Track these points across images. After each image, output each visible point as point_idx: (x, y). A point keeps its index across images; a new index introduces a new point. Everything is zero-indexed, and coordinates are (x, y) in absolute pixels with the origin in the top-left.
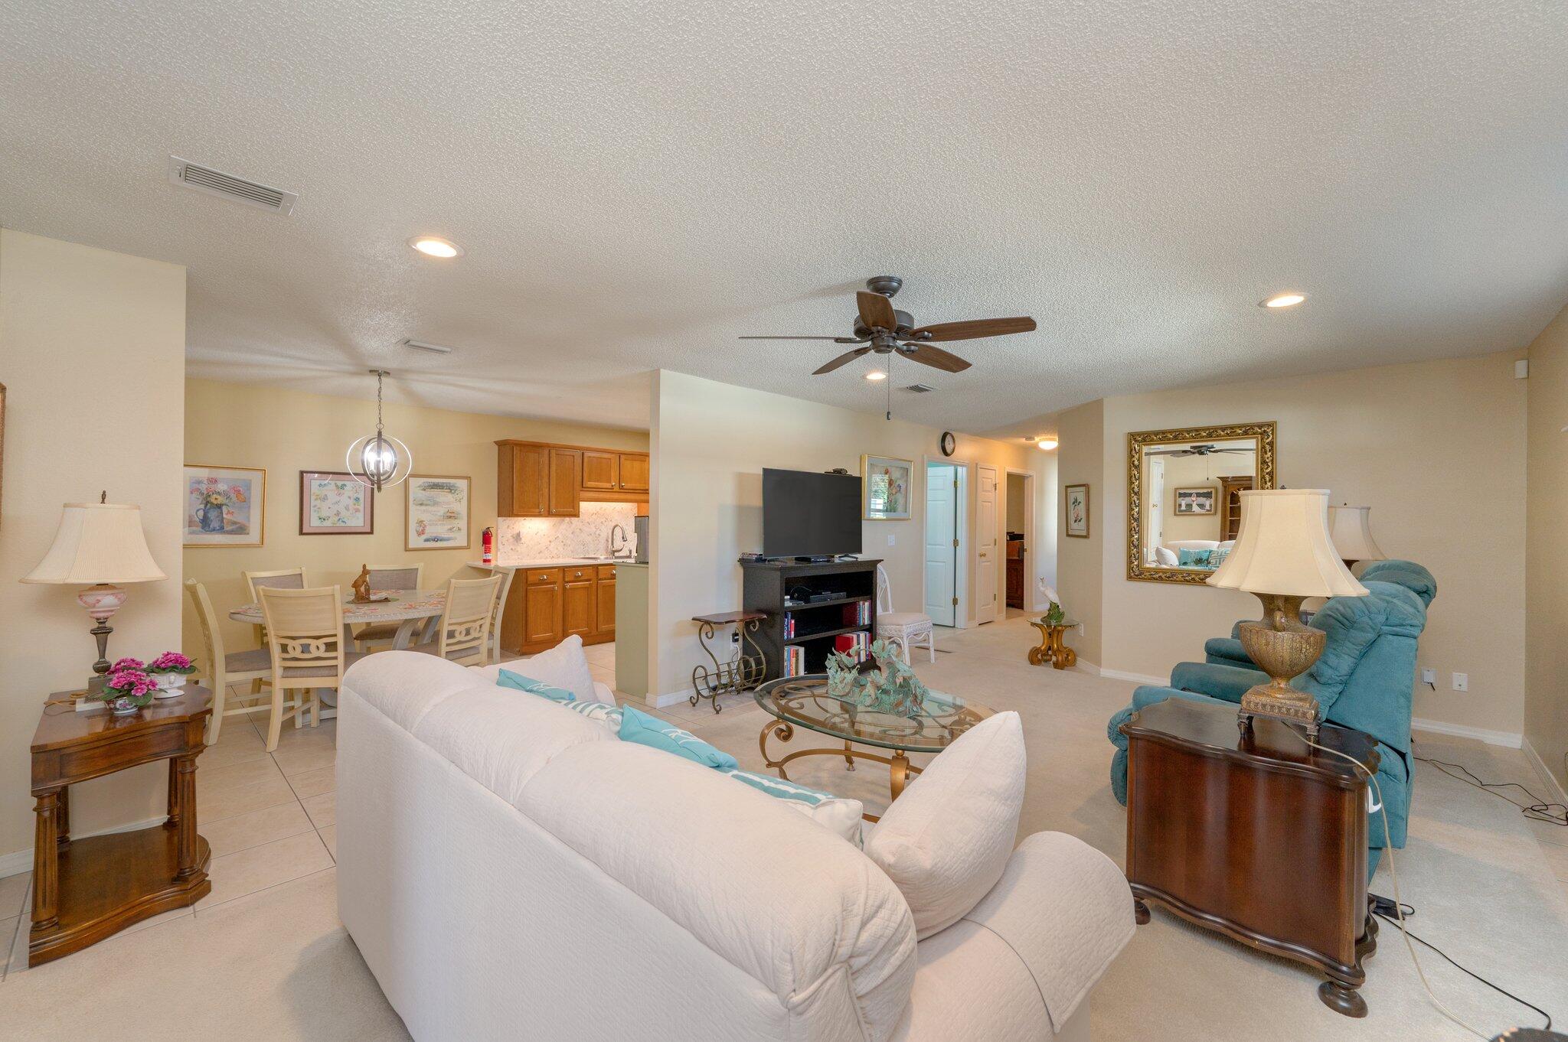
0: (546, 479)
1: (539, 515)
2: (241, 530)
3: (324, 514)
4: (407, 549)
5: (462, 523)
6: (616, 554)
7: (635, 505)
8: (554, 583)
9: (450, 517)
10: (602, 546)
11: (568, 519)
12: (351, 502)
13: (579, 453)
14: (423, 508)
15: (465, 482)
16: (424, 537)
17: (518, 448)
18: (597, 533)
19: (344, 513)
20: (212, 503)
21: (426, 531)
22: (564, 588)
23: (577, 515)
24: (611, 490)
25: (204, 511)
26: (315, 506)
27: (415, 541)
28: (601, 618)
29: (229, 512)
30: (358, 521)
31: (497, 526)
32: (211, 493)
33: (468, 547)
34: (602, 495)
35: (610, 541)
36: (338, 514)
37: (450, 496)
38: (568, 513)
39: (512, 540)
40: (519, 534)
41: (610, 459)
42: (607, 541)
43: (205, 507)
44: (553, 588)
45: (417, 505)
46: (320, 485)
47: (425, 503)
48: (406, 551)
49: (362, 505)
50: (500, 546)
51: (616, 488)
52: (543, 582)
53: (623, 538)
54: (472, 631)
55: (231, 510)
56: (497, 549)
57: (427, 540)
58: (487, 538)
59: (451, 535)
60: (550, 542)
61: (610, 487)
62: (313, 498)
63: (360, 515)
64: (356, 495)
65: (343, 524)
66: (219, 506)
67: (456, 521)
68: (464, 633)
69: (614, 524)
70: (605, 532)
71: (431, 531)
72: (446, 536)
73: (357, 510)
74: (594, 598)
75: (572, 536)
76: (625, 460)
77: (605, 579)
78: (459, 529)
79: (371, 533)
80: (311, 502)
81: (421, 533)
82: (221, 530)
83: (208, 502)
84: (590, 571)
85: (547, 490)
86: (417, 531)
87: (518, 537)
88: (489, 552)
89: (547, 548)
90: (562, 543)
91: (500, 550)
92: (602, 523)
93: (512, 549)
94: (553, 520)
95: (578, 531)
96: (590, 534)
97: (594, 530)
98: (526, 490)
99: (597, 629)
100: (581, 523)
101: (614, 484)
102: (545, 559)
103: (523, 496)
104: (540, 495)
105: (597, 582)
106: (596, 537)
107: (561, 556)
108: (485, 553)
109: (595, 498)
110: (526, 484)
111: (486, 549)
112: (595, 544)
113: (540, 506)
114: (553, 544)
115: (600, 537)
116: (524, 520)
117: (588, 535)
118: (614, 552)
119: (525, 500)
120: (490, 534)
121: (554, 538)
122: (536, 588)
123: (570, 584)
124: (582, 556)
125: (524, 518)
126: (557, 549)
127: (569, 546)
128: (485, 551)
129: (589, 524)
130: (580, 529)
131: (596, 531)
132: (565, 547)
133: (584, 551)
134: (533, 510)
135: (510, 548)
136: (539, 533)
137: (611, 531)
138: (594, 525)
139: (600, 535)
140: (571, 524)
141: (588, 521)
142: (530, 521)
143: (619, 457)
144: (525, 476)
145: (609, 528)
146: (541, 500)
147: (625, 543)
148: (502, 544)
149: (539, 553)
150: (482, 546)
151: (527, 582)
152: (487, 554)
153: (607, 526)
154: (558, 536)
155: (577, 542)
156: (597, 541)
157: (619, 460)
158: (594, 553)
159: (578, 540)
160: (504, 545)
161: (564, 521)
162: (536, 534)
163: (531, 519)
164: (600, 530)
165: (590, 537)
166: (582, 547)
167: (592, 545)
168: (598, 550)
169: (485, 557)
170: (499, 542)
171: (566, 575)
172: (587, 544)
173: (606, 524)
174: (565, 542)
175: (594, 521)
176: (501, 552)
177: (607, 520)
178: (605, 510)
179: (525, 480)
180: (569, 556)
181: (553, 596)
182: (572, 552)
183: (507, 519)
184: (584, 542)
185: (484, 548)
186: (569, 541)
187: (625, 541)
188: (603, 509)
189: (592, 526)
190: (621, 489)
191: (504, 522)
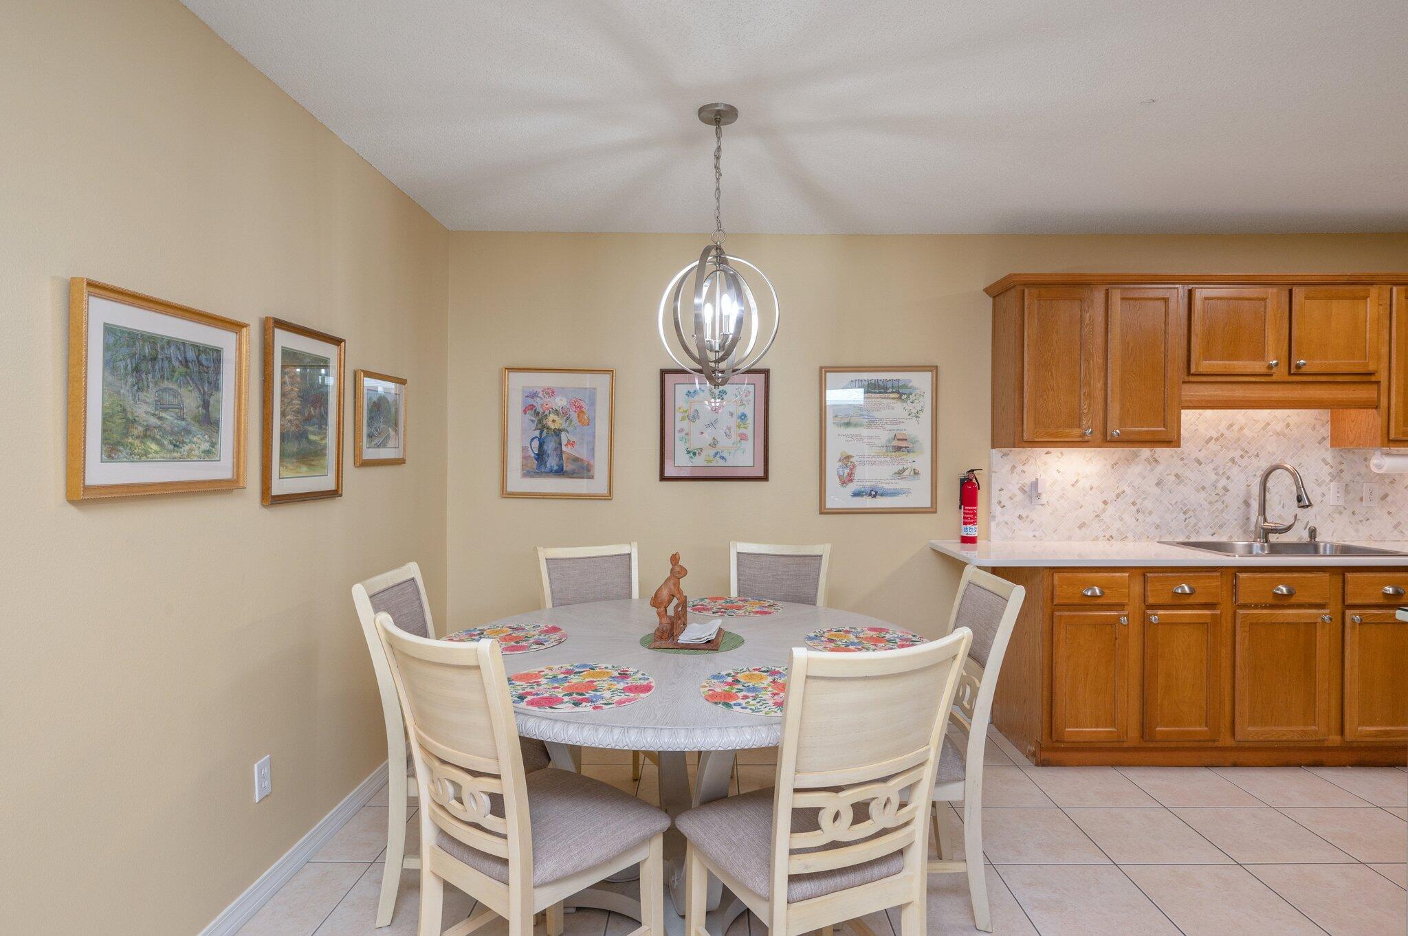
0: (1098, 359)
1: (1082, 443)
2: (583, 470)
3: (694, 446)
4: (823, 511)
5: (922, 461)
6: (1273, 538)
7: (1325, 414)
8: (1120, 606)
9: (899, 449)
10: (1233, 514)
11: (1145, 452)
12: (733, 422)
13: (1182, 290)
14: (850, 431)
15: (927, 376)
16: (852, 487)
17: (1035, 291)
18: (1220, 485)
19: (724, 443)
20: (549, 428)
21: (856, 477)
22: (1145, 620)
23: (1171, 440)
24: (1265, 378)
25: (539, 440)
26: (681, 431)
27: (838, 497)
28: (1243, 708)
29: (569, 443)
30: (745, 458)
31: (990, 467)
32: (547, 412)
33: (932, 510)
34: (1239, 392)
35: (1255, 505)
36: (714, 444)
37: (899, 406)
38: (1149, 438)
39: (1020, 496)
40: (1035, 485)
41: (1264, 299)
42: (1247, 503)
43: (541, 434)
44: (1118, 618)
45: (839, 425)
46: (689, 394)
47: (852, 420)
48: (821, 513)
49: (751, 427)
50: (997, 510)
51: (1281, 373)
52: (1092, 603)
53: (1299, 499)
54: (874, 809)
55: (572, 439)
56: (991, 516)
57: (857, 494)
58: (968, 493)
59: (901, 484)
60: (1105, 503)
61: (1264, 370)
62: (679, 416)
63: (748, 445)
64: (741, 410)
65: (721, 463)
66: (557, 433)
67: (910, 457)
68: (848, 815)
69: (1265, 465)
70: (1244, 481)
71: (866, 476)
72: (887, 487)
73: (743, 437)
74: (1225, 652)
75: (1157, 490)
76: (1307, 298)
77: (1256, 606)
78: (916, 473)
79: (765, 478)
80: (678, 423)
81: (846, 480)
82: (560, 472)
83: (544, 426)
84: (1215, 582)
85: (1100, 385)
86: (840, 476)
87: (1033, 492)
88: (974, 523)
89: (1097, 516)
90: (1134, 509)
91: (996, 518)
92: (1233, 460)
93: (1020, 517)
94: (1114, 453)
95: (1173, 478)
96: (1203, 488)
97: (1214, 477)
98: (1050, 385)
99: (1233, 734)
100: (1182, 459)
101: (1275, 362)
102: (1093, 540)
103: (1045, 400)
104: (1084, 395)
105: (1235, 613)
106: (1217, 494)
107: (1130, 535)
108: (965, 523)
109: (1221, 399)
110: (1052, 373)
111: (968, 516)
112: (1213, 512)
113: (1084, 422)
114: (1110, 509)
115: (1228, 494)
116: (1046, 453)
117: (1198, 491)
118: (1267, 532)
119: (1050, 410)
120: (974, 484)
121: (1113, 495)
122: (1074, 616)
123: (1161, 612)
124: (1182, 539)
125: (1046, 450)
126: (1121, 520)
127: (1150, 513)
128: (966, 520)
129: (1200, 464)
130: (1177, 476)
131: (1217, 481)
132: (1141, 517)
133: (1187, 526)
134: (1067, 431)
135: (1017, 514)
136: (1079, 484)
137: (1258, 480)
138: (1212, 466)
139: (1227, 491)
140: (1156, 461)
141: (1201, 456)
142: (1060, 456)
143: (1287, 292)
144: (1050, 354)
145: (1254, 473)
146: (1085, 407)
147: (1300, 512)
148: (1002, 504)
149: (1080, 527)
150: (960, 508)
151: (1052, 599)
152: (968, 526)
153: (1246, 467)
154: (1124, 492)
155: (1170, 506)
156: (1220, 503)
157: (1287, 300)
158: (1212, 531)
159: (1173, 502)
160: (1004, 506)
161: (1137, 456)
162: (1073, 485)
163: (1062, 453)
164: (1228, 478)
165: (1203, 495)
166: (1182, 517)
167: (1206, 513)
168: (1221, 527)
169: (964, 534)
170: (994, 501)
171: (1149, 588)
172: (1194, 511)
173: (1244, 462)
174: (1141, 505)
175: (1215, 455)
176: (998, 524)
177: (1250, 454)
178: (1241, 429)
179: (1050, 364)
180: (1148, 537)
181: (1116, 638)
182: (1158, 527)
183: (1010, 451)
184: (1185, 505)
185: (964, 513)
186: (1148, 504)
187: (1303, 507)
188: (1236, 428)
189: (1208, 468)
190: (1294, 374)
191: (1004, 457)
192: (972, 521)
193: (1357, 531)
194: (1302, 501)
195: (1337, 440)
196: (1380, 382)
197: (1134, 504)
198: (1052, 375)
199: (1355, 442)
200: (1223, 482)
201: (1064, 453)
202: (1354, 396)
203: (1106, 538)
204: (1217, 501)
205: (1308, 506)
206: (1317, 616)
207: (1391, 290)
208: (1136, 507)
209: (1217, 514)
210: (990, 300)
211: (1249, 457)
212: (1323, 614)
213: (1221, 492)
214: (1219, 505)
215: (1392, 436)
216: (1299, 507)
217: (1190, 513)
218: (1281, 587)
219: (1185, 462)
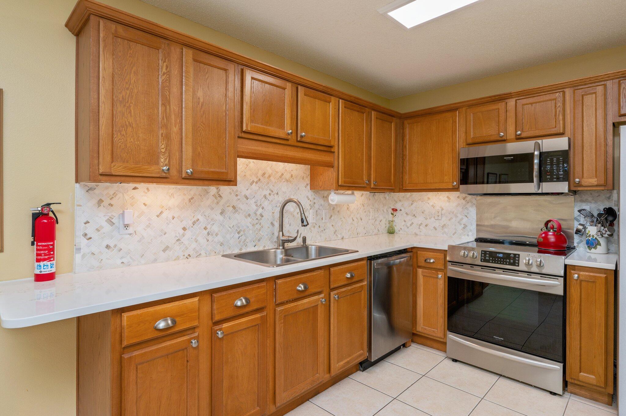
0: (174, 107)
1: (163, 179)
7: (309, 168)
8: (192, 330)
10: (265, 232)
11: (213, 189)
13: (237, 67)
18: (258, 213)
22: (213, 334)
23: (231, 180)
24: (285, 142)
28: (280, 382)
31: (70, 202)
34: (271, 149)
35: (277, 225)
38: (215, 178)
39: (107, 228)
40: (122, 216)
41: (284, 90)
42: (273, 224)
44: (189, 341)
50: (82, 242)
51: (293, 140)
52: (164, 335)
53: (302, 222)
56: (73, 250)
58: (43, 228)
60: (184, 229)
61: (284, 136)
69: (281, 199)
70: (271, 210)
74: (269, 342)
75: (221, 218)
76: (304, 95)
77: (287, 302)
85: (176, 129)
87: (120, 223)
88: (50, 259)
89: (178, 240)
90: (205, 232)
91: (82, 250)
92: (265, 196)
93: (108, 247)
94: (191, 190)
95: (231, 209)
96: (249, 215)
97: (255, 208)
98: (129, 123)
99: (275, 402)
100: (237, 195)
101: (290, 131)
102: (175, 260)
103: (123, 135)
104: (162, 136)
105: (275, 310)
106: (257, 219)
107: (203, 252)
108: (38, 260)
109: (262, 152)
110: (131, 110)
111: (42, 252)
112: (255, 231)
113: (162, 160)
114: (188, 233)
115: (263, 218)
116: (134, 189)
117: (246, 217)
118: (284, 242)
119: (128, 145)
120: (52, 218)
121: (191, 223)
122: (145, 353)
123: (225, 325)
124: (236, 251)
125: (132, 185)
126: (196, 242)
127: (217, 235)
128: (39, 257)
129: (247, 199)
130: (234, 207)
131: (257, 210)
132: (210, 238)
133: (240, 242)
134: (146, 167)
135: (105, 244)
136: (163, 215)
137: (278, 209)
138: (254, 200)
139: (262, 216)
140: (220, 196)
141: (248, 193)
142: (146, 191)
143: (295, 88)
144: (128, 92)
145: (276, 205)
146: (163, 146)
147: (302, 229)
148: (88, 237)
149: (164, 251)
150: (33, 244)
151: (121, 341)
152: (42, 263)
153: (272, 201)
154: (198, 220)
155: (229, 229)
156: (258, 224)
157: (296, 94)
158: (254, 244)
159: (231, 226)
160: (90, 238)
161: (208, 193)
162: (158, 216)
163: (148, 189)
164: (263, 208)
165: (249, 219)
166: (237, 236)
167: (251, 232)
168: (259, 240)
169: (38, 272)
170: (80, 233)
171: (215, 307)
172: (244, 231)
173: (271, 198)
174: (210, 229)
175: (256, 193)
176: (83, 256)
177: (274, 193)
178: (270, 176)
179: (128, 102)
180: (215, 252)
181: (187, 361)
182: (222, 244)
183: (97, 186)
184: (238, 227)
185: (37, 250)
186: (215, 228)
187: (304, 226)
188: (267, 175)
189: (252, 202)
190: (299, 141)
191: (90, 191)
192: (46, 257)
193: (321, 236)
194: (304, 222)
195: (314, 185)
196: (335, 152)
197: (205, 228)
198: (130, 112)
199: (323, 186)
200: (260, 211)
201: (150, 189)
202: (325, 159)
203: (185, 257)
204: (257, 223)
205: (306, 225)
206: (317, 300)
207: (339, 101)
208: (207, 231)
209: (257, 232)
210: (74, 38)
211: (274, 195)
212: (321, 298)
213: (259, 217)
214: (258, 226)
215: (340, 184)
216: (302, 226)
217: (242, 233)
218: (300, 285)
219: (239, 197)
